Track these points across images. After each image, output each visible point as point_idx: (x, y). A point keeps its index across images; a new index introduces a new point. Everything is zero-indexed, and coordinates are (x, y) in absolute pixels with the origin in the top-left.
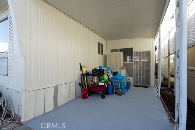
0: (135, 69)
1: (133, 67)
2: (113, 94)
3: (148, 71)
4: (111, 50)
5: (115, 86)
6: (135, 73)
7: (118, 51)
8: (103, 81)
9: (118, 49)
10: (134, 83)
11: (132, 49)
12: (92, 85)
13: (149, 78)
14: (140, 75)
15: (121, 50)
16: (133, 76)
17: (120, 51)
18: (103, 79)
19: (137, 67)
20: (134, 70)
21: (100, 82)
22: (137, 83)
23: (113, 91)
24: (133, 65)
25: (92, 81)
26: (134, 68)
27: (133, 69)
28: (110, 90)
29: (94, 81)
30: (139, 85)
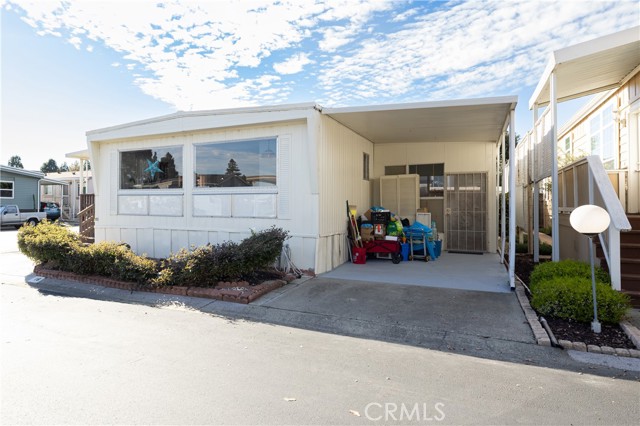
0: (450, 213)
1: (445, 210)
2: (409, 260)
3: (482, 220)
4: (386, 167)
5: (414, 244)
6: (449, 224)
7: (405, 173)
8: (394, 233)
9: (405, 166)
10: (448, 246)
11: (441, 166)
12: (371, 241)
13: (485, 234)
14: (463, 228)
15: (413, 169)
16: (446, 229)
17: (410, 173)
18: (395, 229)
19: (456, 209)
20: (448, 215)
21: (387, 234)
22: (455, 246)
23: (410, 254)
24: (445, 205)
25: (373, 233)
26: (448, 210)
27: (445, 213)
28: (404, 253)
29: (376, 232)
30: (459, 250)
